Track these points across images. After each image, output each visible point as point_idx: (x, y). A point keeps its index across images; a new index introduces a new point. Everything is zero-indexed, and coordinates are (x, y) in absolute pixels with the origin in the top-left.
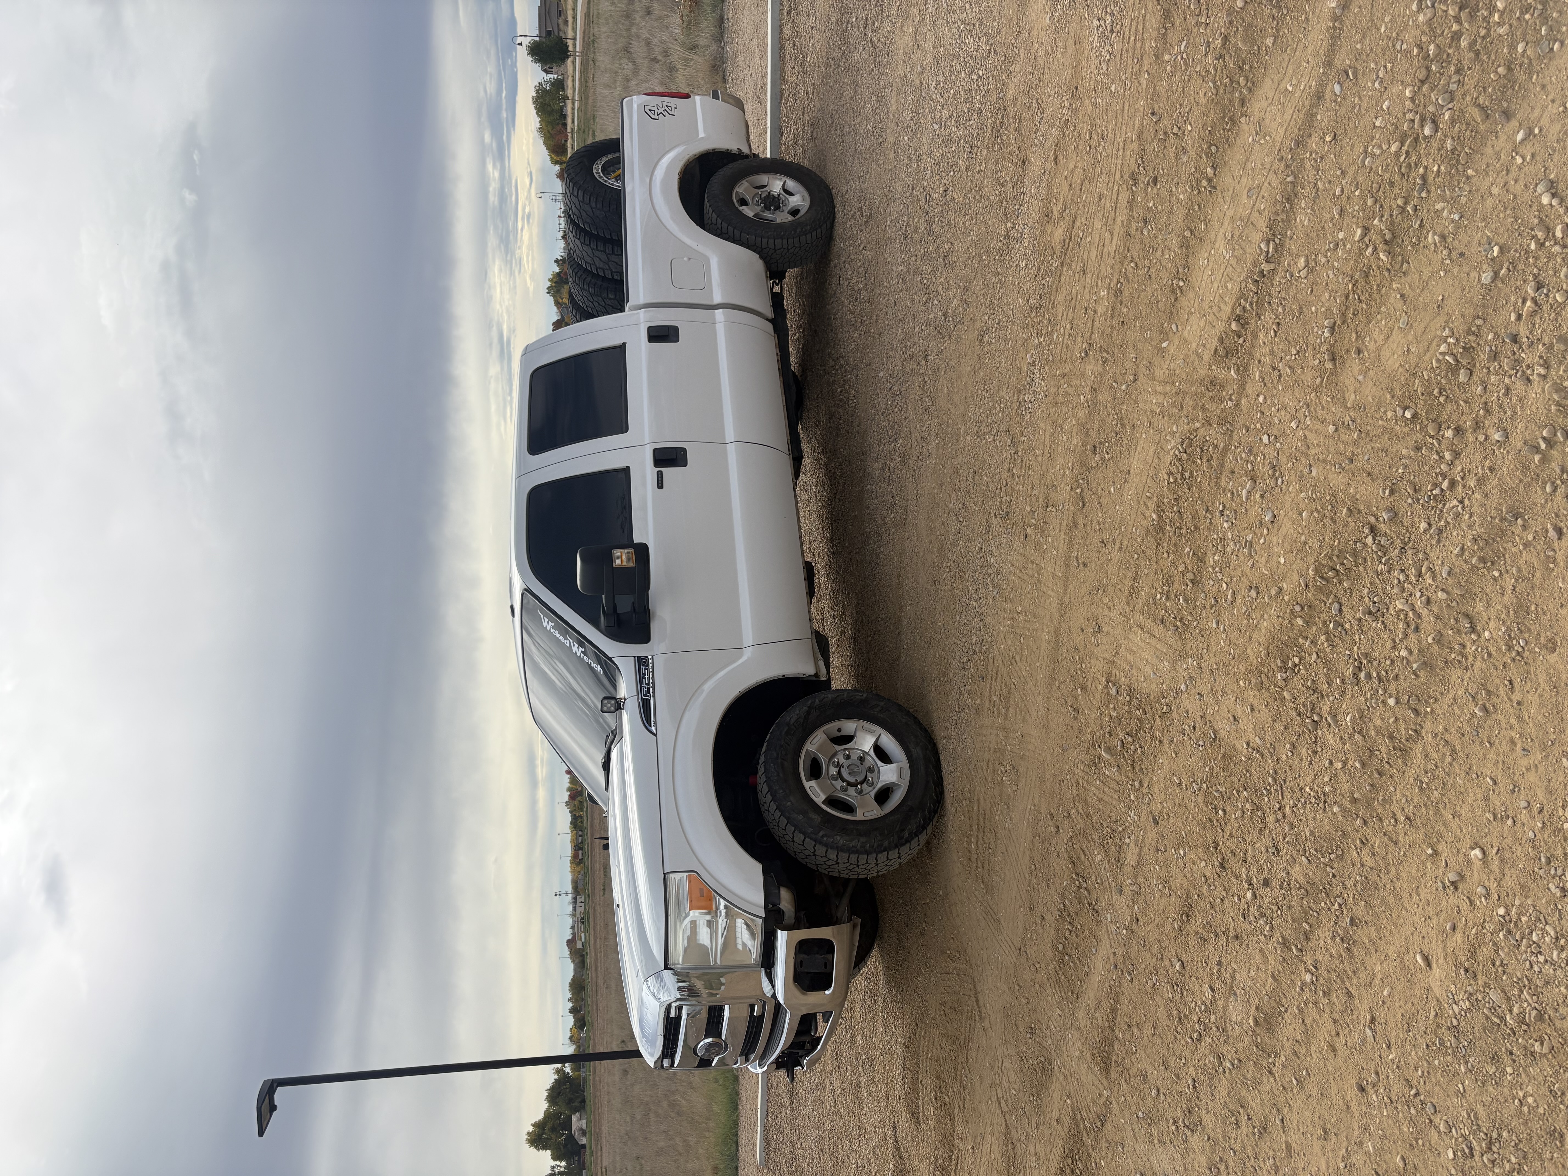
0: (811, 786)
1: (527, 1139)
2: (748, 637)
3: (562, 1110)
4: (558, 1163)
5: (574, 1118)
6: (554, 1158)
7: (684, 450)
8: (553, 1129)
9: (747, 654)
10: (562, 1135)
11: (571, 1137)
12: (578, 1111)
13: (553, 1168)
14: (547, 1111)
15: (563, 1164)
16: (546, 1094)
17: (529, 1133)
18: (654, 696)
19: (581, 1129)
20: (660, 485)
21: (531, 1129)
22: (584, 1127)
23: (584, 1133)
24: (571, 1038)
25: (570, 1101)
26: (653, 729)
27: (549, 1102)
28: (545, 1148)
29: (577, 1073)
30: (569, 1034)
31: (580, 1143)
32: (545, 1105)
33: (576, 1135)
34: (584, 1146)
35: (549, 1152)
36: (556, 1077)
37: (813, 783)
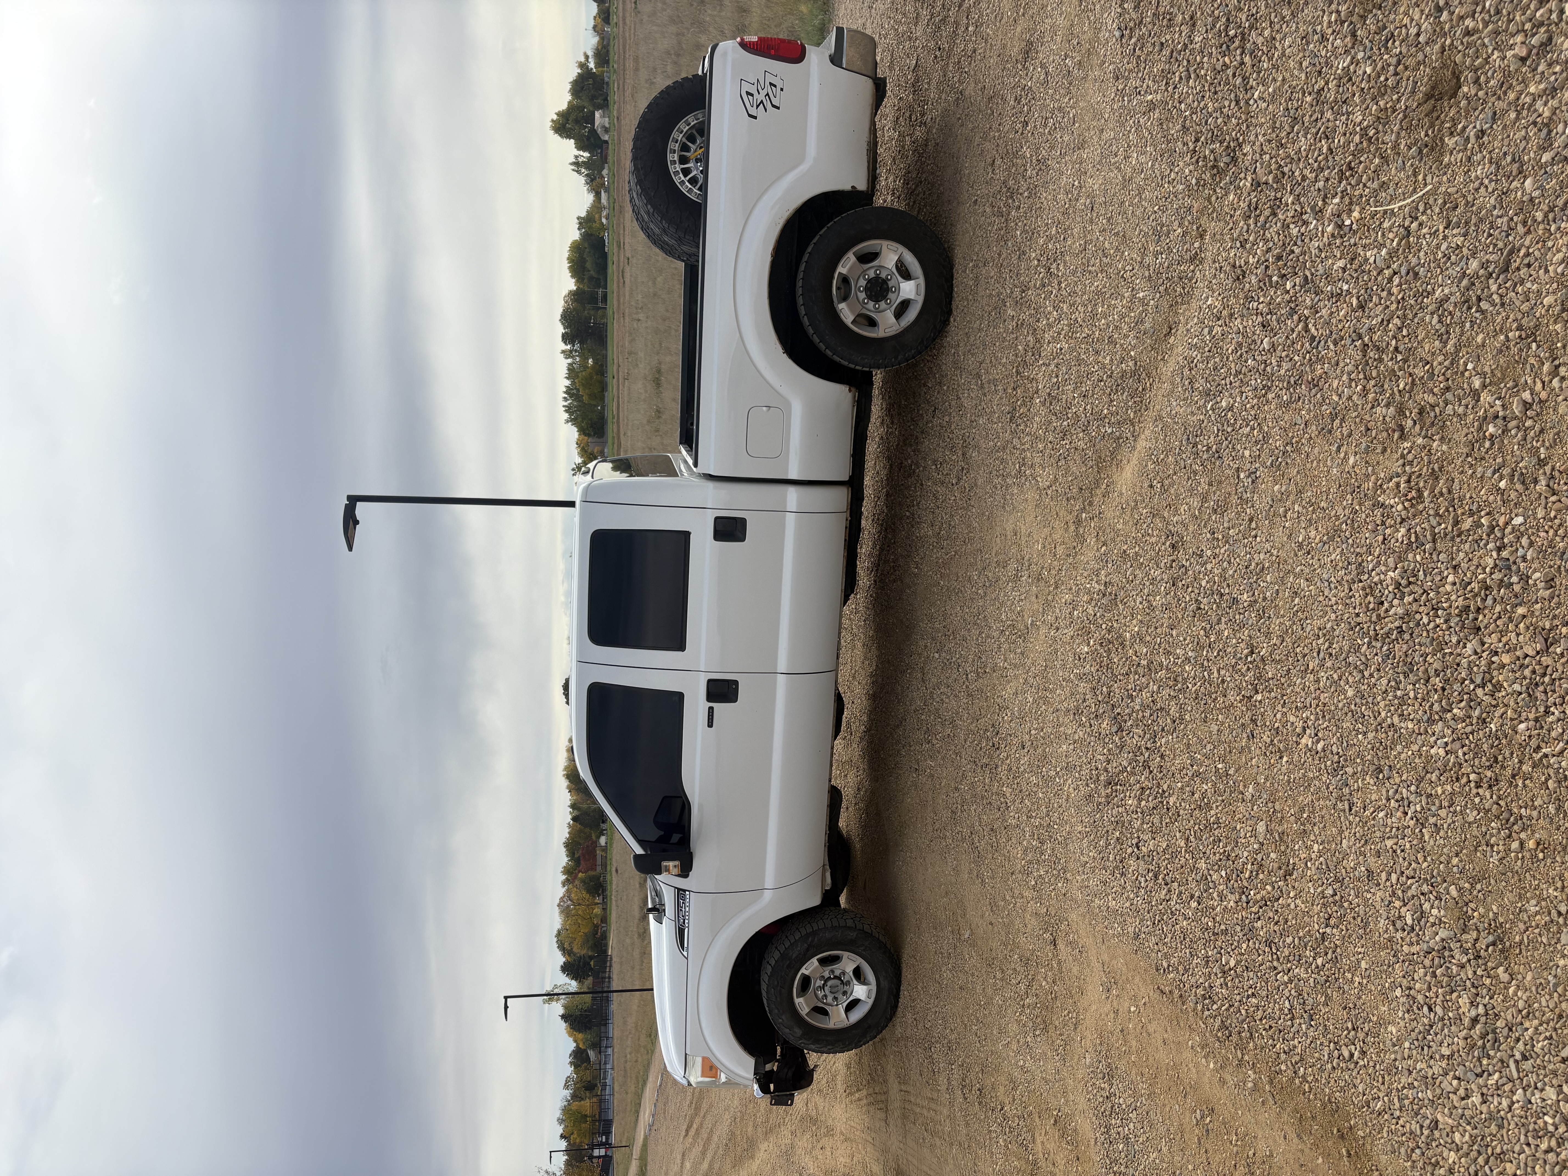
0: (799, 1001)
1: (551, 126)
2: (769, 881)
3: (586, 104)
4: (581, 153)
5: (597, 115)
6: (579, 148)
7: (736, 683)
8: (577, 121)
9: (768, 895)
10: (586, 127)
11: (593, 131)
12: (601, 108)
13: (576, 157)
14: (569, 103)
15: (586, 154)
16: (569, 87)
17: (553, 121)
18: (688, 927)
19: (604, 127)
20: (710, 724)
21: (555, 117)
22: (607, 125)
23: (607, 130)
24: (595, 27)
25: (593, 98)
26: (685, 953)
27: (572, 94)
28: (569, 137)
29: (600, 69)
30: (592, 23)
31: (602, 138)
32: (568, 97)
33: (599, 131)
34: (606, 142)
35: (572, 141)
36: (579, 71)
37: (801, 1000)
